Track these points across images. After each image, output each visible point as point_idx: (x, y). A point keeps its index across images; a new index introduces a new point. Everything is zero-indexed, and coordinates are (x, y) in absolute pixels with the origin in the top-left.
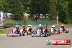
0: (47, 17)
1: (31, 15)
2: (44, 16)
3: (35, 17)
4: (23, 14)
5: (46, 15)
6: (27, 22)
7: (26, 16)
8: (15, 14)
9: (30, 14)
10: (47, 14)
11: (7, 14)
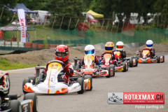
0: (150, 21)
1: (105, 17)
2: (142, 18)
3: (117, 20)
4: (84, 13)
5: (149, 14)
6: (92, 36)
7: (92, 18)
8: (61, 14)
9: (102, 13)
10: (151, 13)
11: (37, 13)
